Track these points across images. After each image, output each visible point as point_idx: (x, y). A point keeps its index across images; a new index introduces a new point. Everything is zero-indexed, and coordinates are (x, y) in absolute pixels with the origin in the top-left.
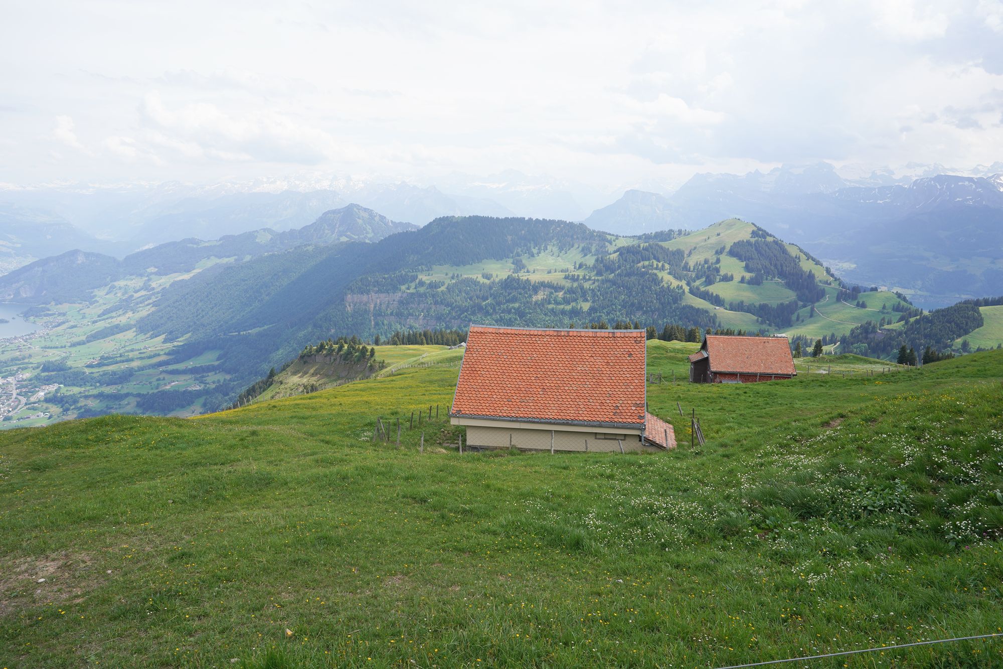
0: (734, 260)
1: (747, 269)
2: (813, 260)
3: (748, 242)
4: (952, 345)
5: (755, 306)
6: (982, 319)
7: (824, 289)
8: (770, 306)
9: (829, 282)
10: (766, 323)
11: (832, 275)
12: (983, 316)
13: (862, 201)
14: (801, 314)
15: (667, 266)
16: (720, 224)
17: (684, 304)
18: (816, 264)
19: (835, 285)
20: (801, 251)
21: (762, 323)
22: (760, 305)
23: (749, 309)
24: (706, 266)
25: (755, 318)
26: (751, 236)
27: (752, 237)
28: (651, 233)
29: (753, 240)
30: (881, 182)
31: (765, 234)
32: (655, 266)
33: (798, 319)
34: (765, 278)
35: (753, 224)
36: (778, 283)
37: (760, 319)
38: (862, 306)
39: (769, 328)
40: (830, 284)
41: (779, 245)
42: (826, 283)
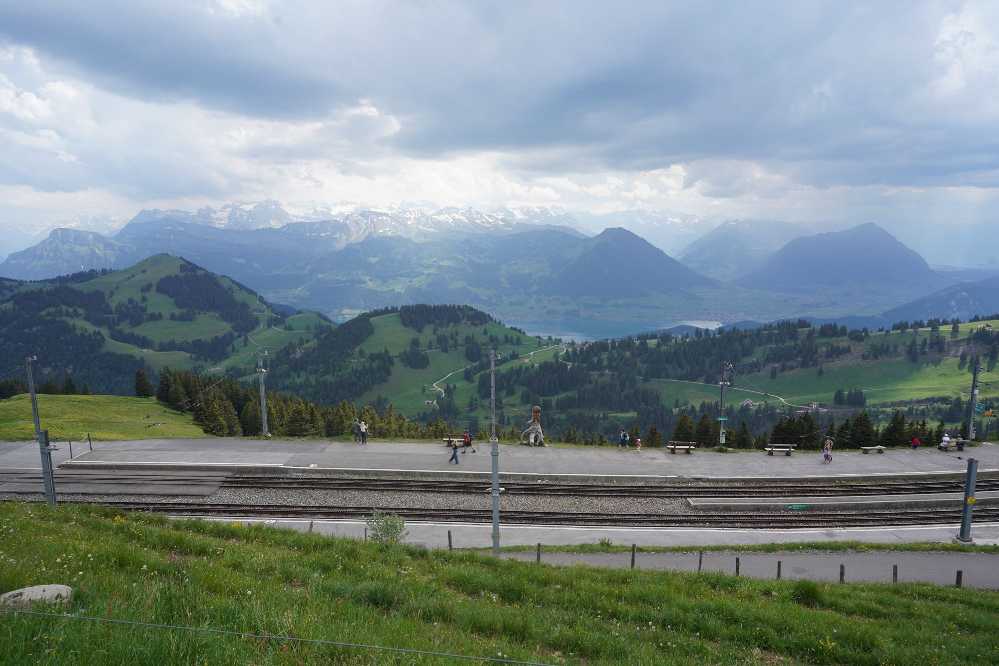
0: (164, 298)
1: (178, 304)
2: (247, 290)
3: (177, 277)
4: (353, 353)
5: (188, 343)
6: (372, 329)
7: (257, 317)
8: (203, 340)
9: (262, 310)
10: (200, 359)
11: (265, 303)
12: (373, 326)
13: (308, 234)
14: (235, 346)
15: (81, 311)
16: (147, 260)
17: (103, 351)
18: (250, 294)
19: (268, 312)
20: (234, 282)
21: (197, 359)
22: (193, 341)
23: (182, 348)
24: (130, 306)
25: (188, 355)
26: (179, 270)
28: (68, 275)
29: (182, 275)
30: (323, 218)
31: (195, 268)
32: (65, 312)
33: (233, 350)
34: (197, 311)
35: (181, 258)
36: (212, 316)
37: (194, 356)
38: (290, 328)
39: (204, 363)
40: (263, 312)
41: (210, 278)
42: (260, 311)
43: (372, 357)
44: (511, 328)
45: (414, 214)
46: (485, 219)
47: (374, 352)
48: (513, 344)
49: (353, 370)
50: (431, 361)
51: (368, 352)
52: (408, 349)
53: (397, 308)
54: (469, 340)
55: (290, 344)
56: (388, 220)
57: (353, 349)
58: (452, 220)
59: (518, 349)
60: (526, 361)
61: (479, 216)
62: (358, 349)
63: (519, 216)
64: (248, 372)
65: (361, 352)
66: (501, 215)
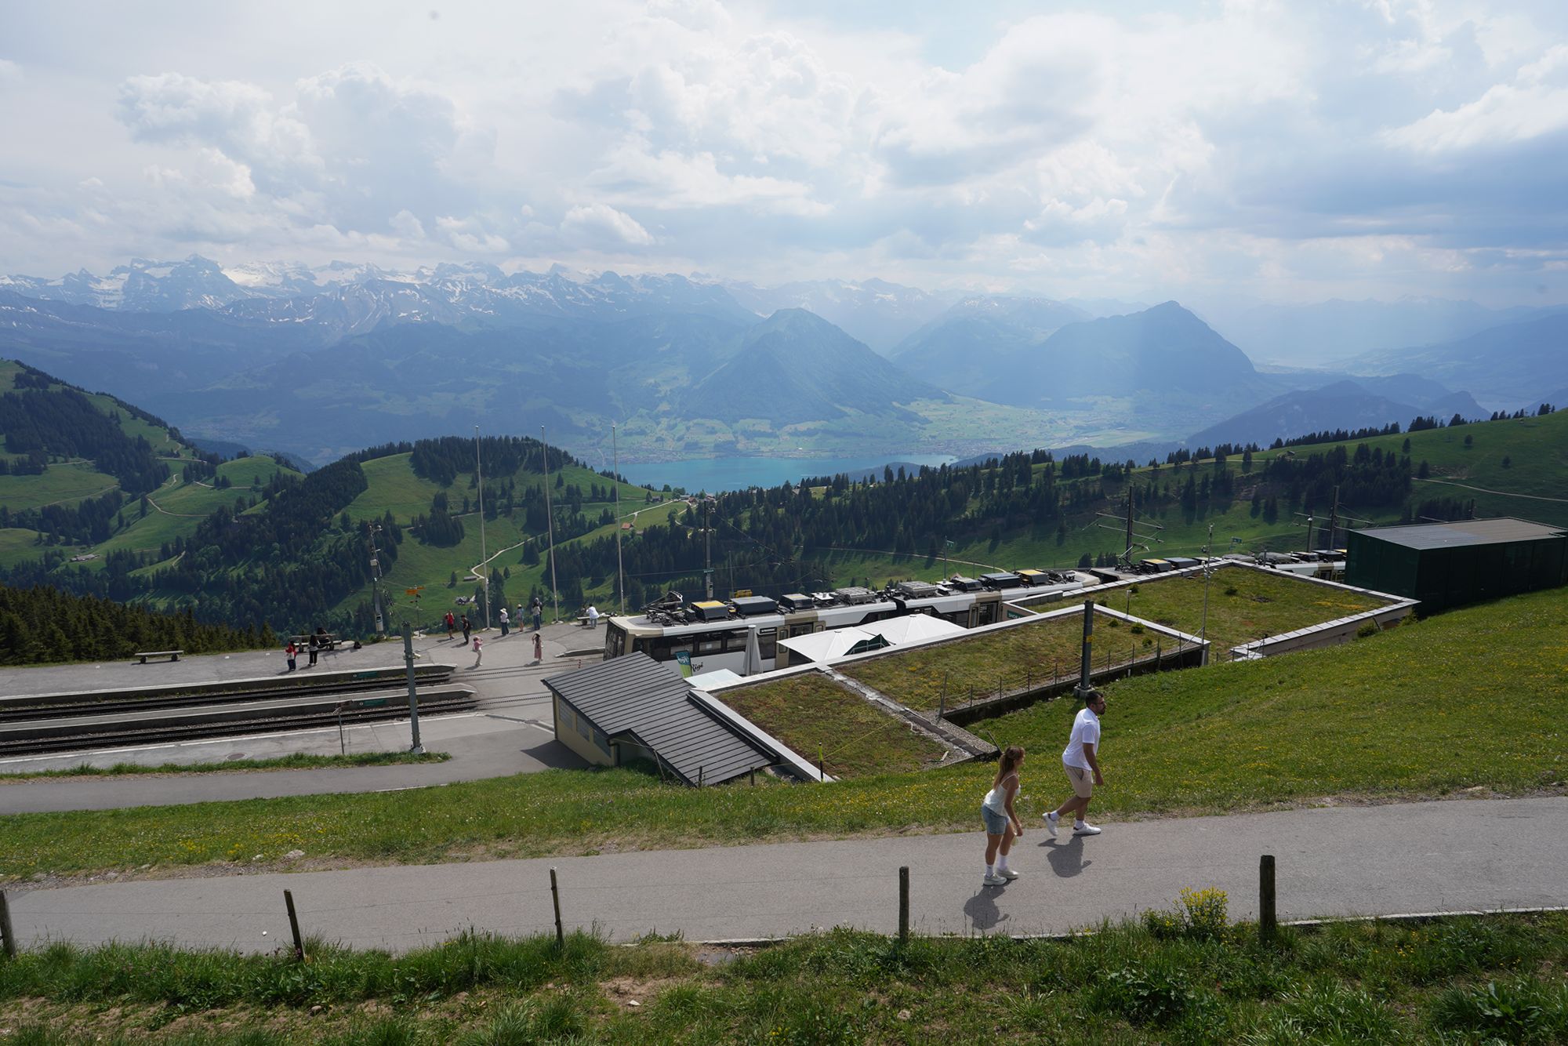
1: (13, 446)
2: (145, 416)
3: (10, 397)
4: (330, 524)
5: (34, 514)
6: (364, 480)
7: (166, 465)
8: (64, 508)
9: (175, 452)
10: (58, 540)
11: (181, 441)
12: (366, 474)
13: (272, 320)
14: (125, 515)
18: (151, 425)
19: (186, 456)
20: (120, 404)
21: (51, 542)
22: (43, 510)
23: (21, 522)
25: (35, 534)
26: (14, 384)
27: (17, 387)
29: (19, 392)
30: (299, 292)
31: (45, 380)
33: (120, 524)
34: (51, 459)
35: (17, 362)
36: (81, 465)
37: (44, 535)
38: (223, 484)
39: (65, 548)
40: (178, 455)
41: (75, 398)
42: (171, 454)
43: (364, 528)
44: (604, 474)
45: (459, 285)
46: (581, 293)
47: (368, 519)
48: (603, 499)
49: (330, 551)
50: (467, 531)
51: (355, 519)
52: (428, 514)
53: (410, 444)
54: (533, 496)
55: (221, 510)
56: (414, 295)
57: (330, 515)
58: (527, 296)
59: (610, 508)
60: (626, 525)
61: (570, 289)
62: (339, 515)
64: (147, 560)
65: (345, 520)
66: (610, 288)
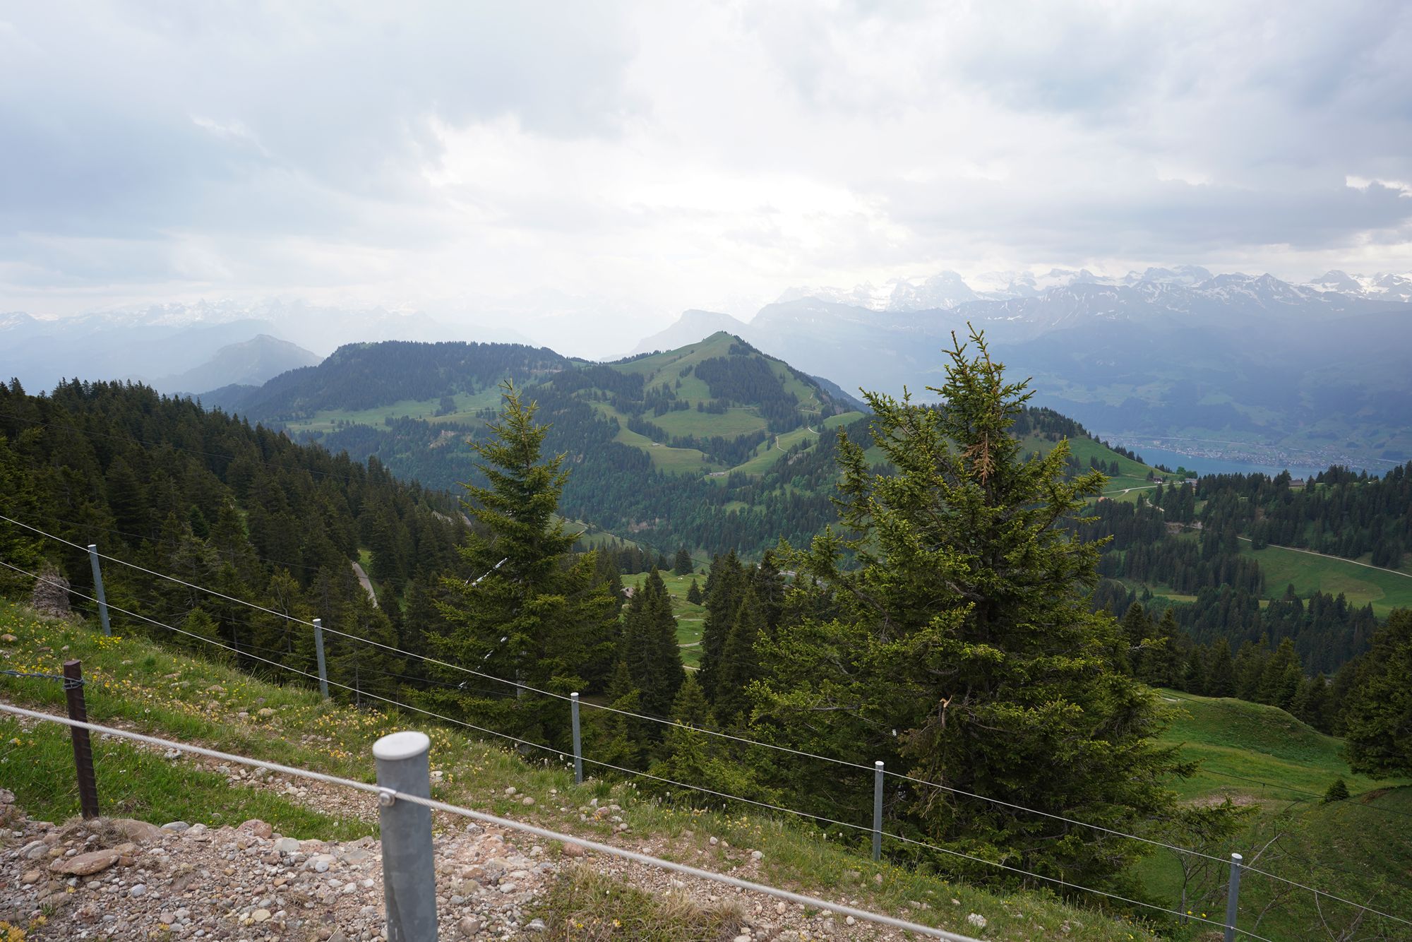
45: (1160, 288)
46: (1293, 292)
56: (1113, 296)
58: (1228, 297)
61: (1280, 289)
63: (1367, 286)
66: (1332, 287)
